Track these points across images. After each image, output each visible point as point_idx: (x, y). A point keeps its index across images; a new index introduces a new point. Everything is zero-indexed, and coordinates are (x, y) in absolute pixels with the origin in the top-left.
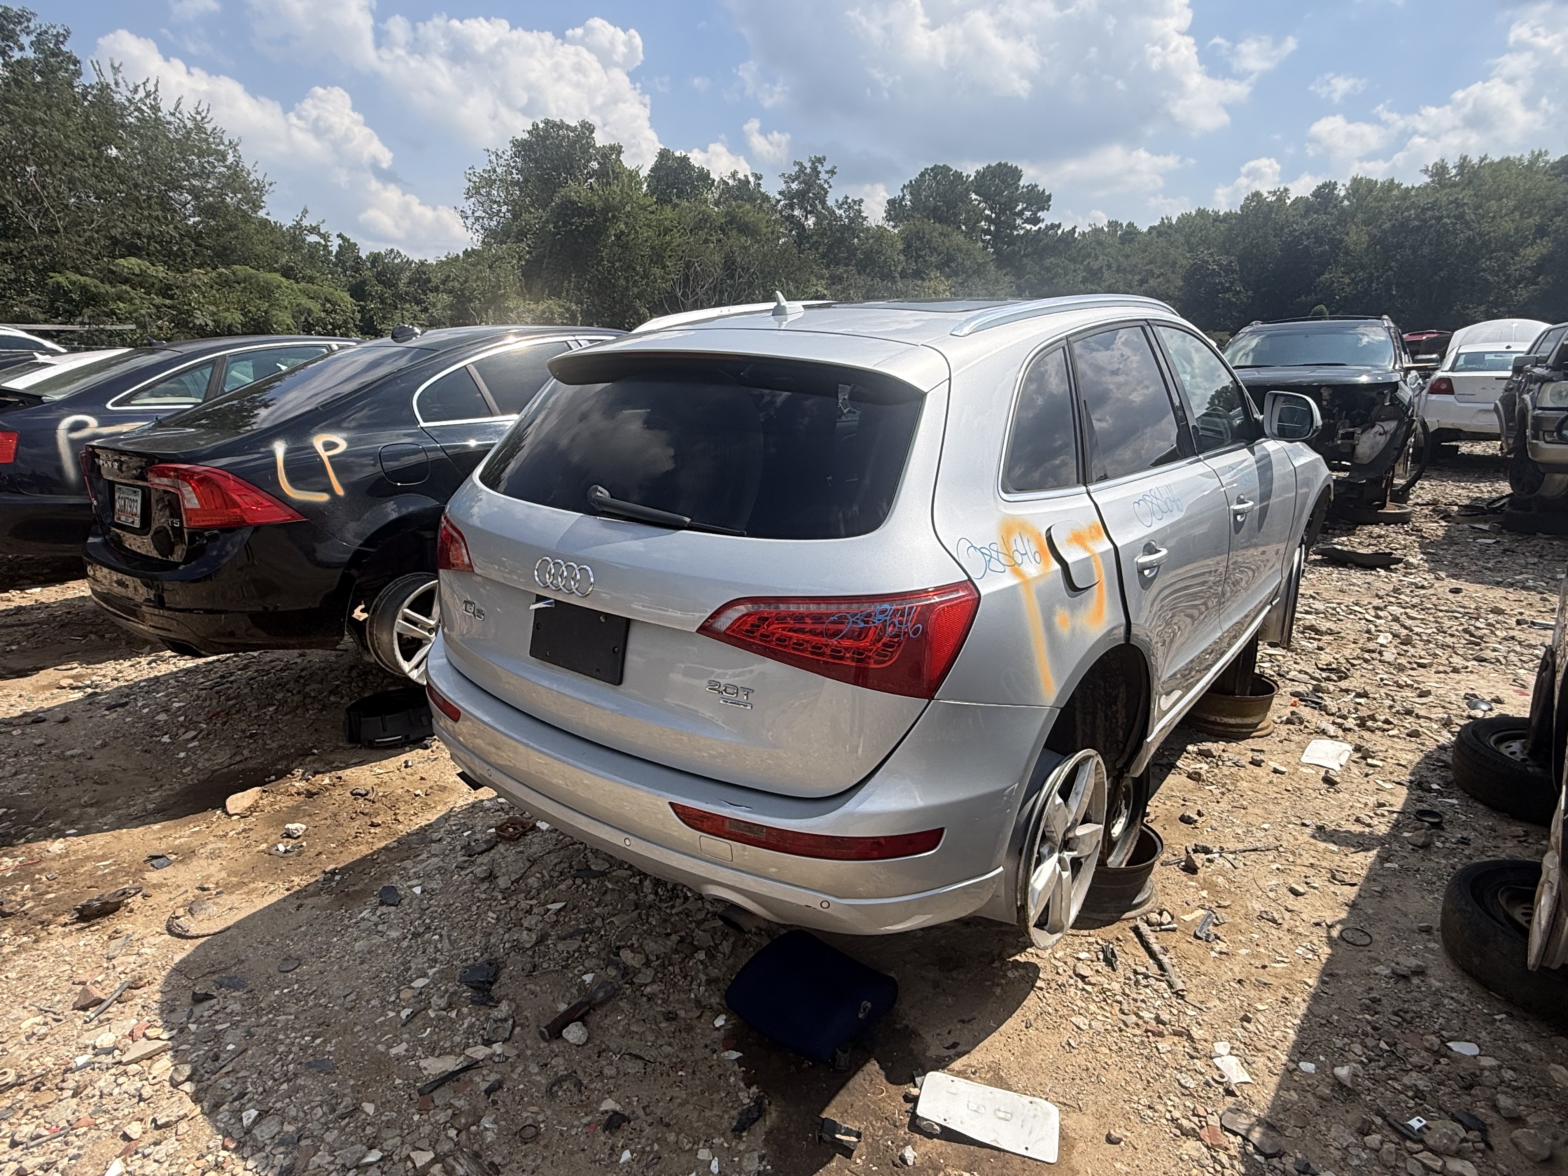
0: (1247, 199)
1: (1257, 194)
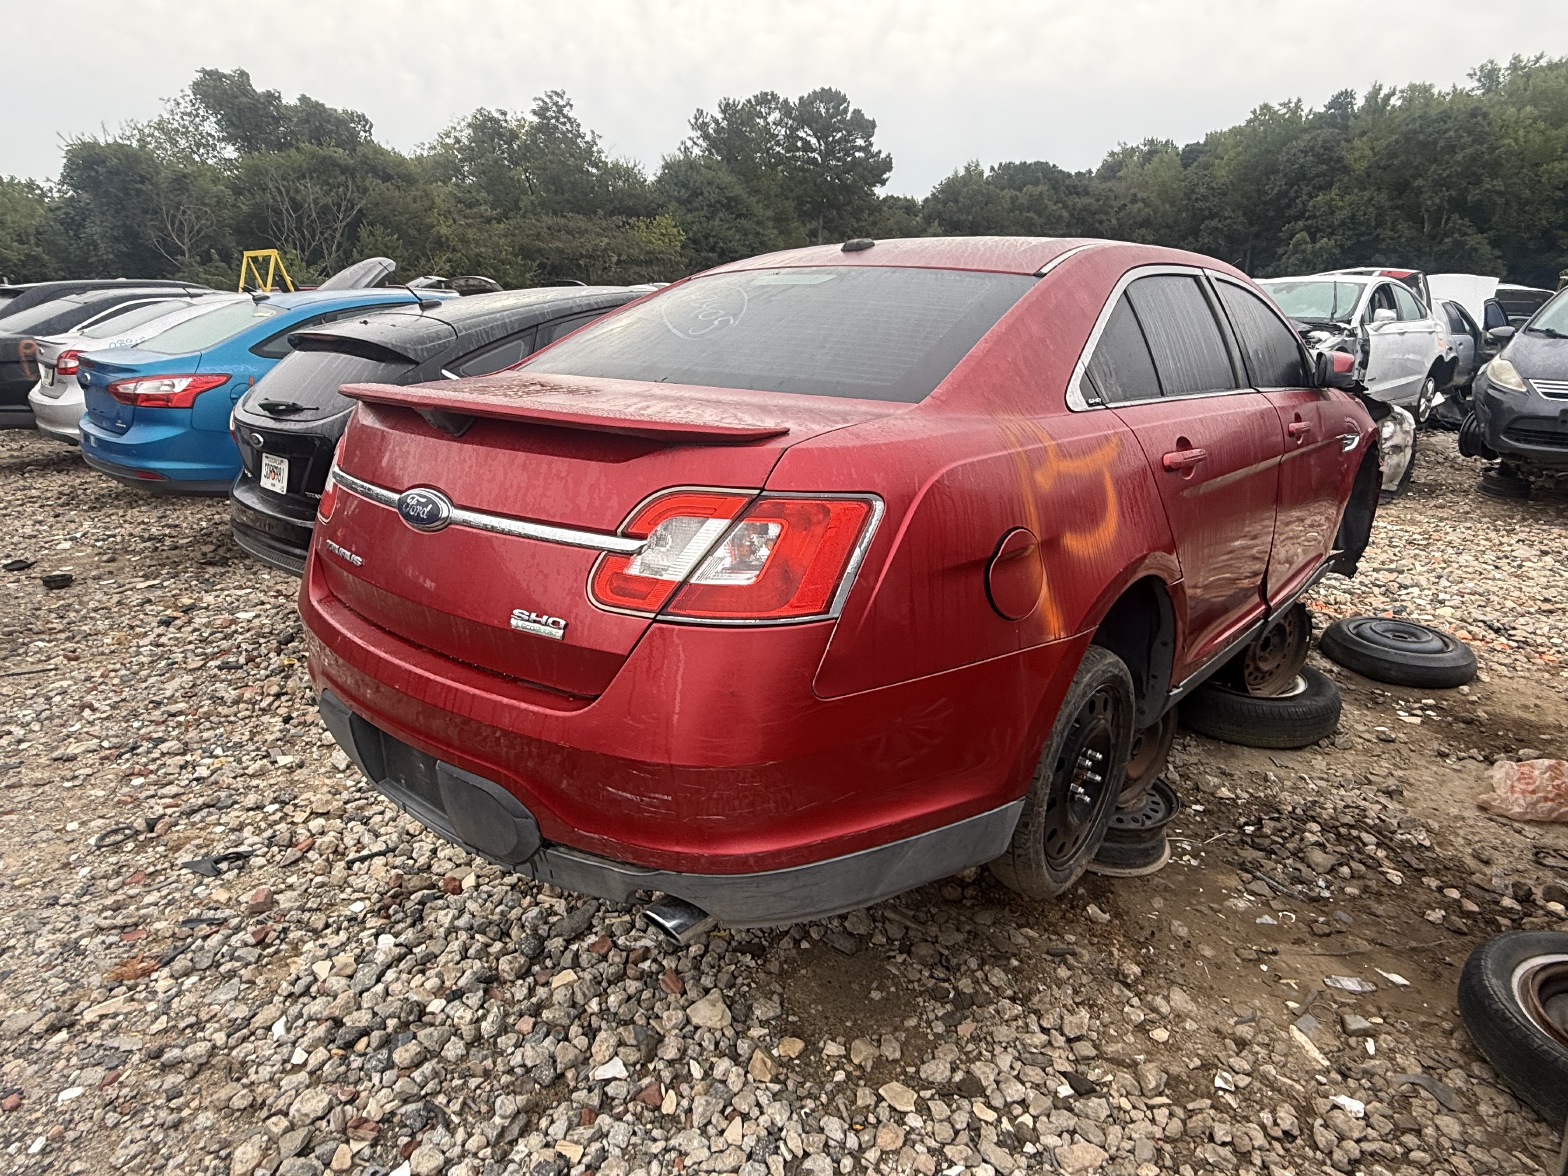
0: (1254, 112)
1: (1266, 107)
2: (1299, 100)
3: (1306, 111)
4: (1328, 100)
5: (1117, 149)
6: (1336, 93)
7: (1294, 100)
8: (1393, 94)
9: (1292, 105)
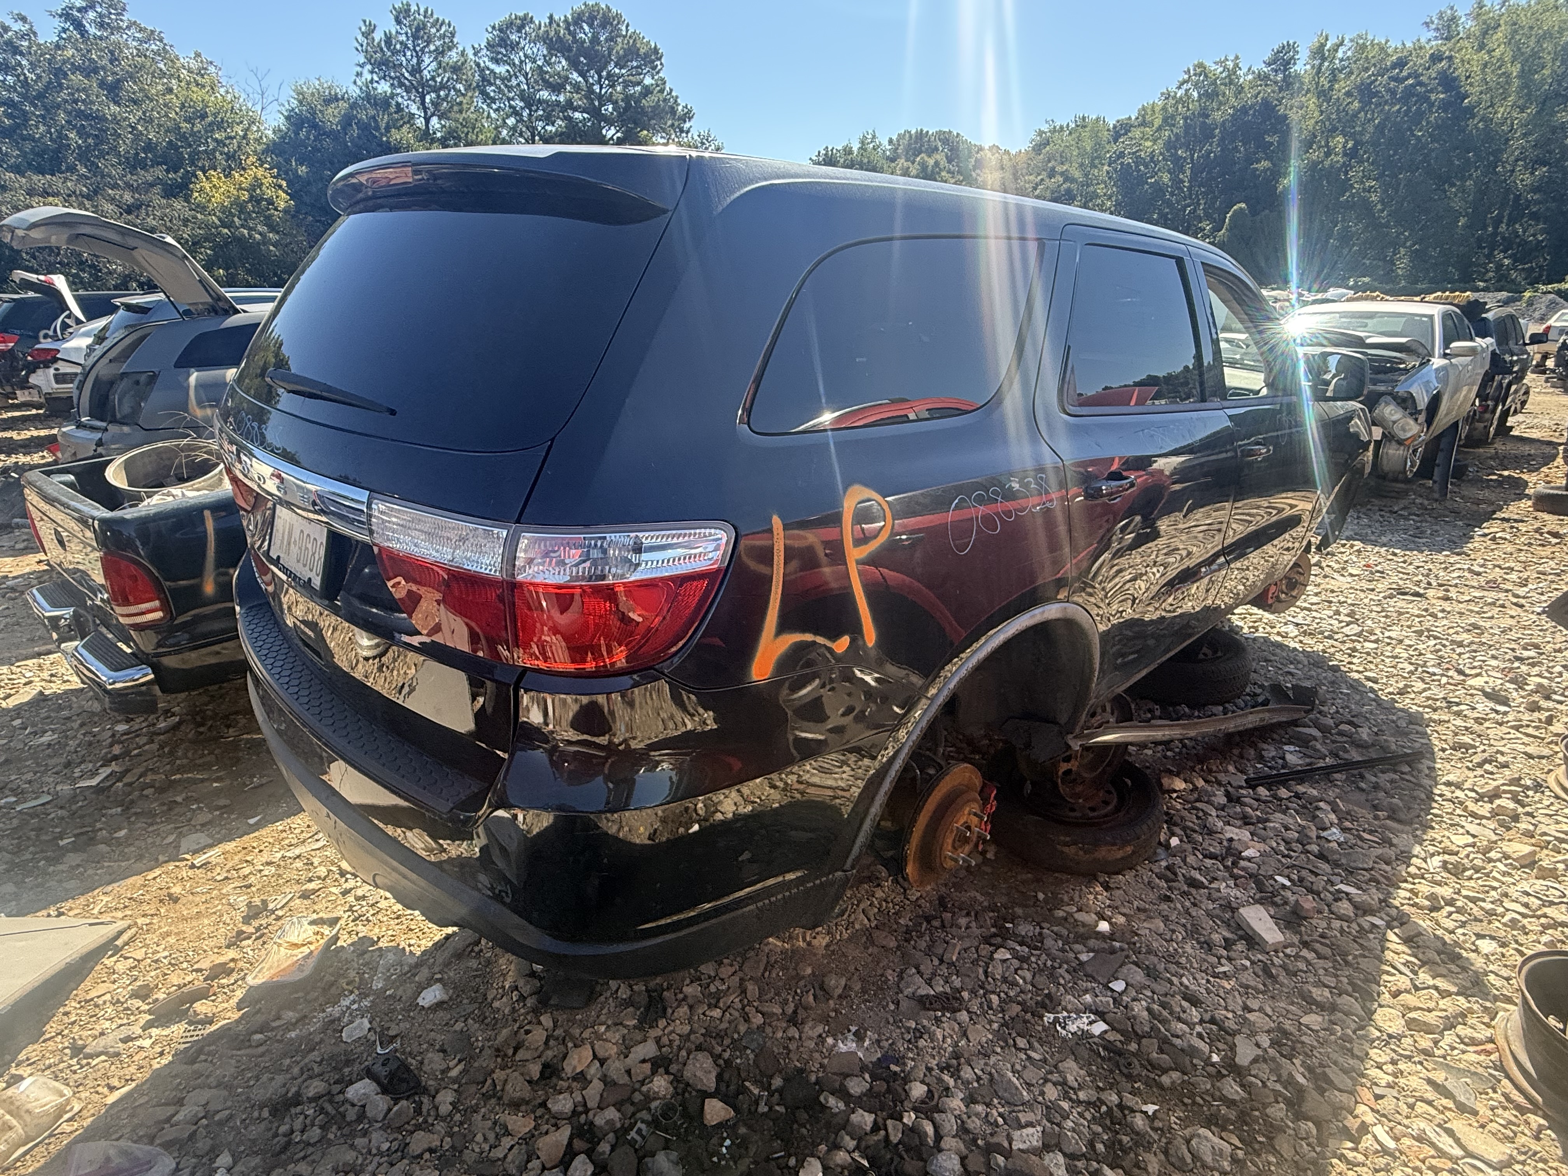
2: (1237, 58)
3: (1245, 70)
4: (1268, 55)
5: (1045, 128)
6: (1276, 48)
7: (1231, 57)
8: (1342, 43)
9: (1230, 64)
